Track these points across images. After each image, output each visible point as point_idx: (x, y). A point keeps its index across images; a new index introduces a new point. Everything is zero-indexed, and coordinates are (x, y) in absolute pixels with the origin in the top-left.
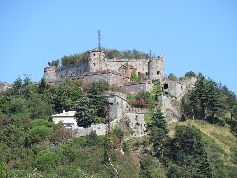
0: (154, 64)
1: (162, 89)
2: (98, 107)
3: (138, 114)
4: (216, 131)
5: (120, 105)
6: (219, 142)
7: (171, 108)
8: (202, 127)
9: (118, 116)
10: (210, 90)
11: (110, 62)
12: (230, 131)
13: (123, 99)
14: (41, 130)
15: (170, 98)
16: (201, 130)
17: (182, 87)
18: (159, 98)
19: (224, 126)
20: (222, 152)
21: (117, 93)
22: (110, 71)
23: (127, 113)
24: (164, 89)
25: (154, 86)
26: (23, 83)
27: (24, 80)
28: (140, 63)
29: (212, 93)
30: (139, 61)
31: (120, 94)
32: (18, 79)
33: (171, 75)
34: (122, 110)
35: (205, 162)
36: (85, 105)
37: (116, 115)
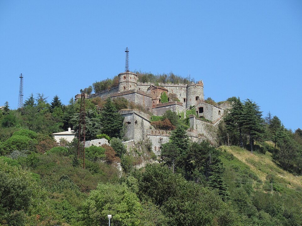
0: (192, 89)
1: (197, 113)
2: (113, 127)
3: (162, 137)
4: (254, 158)
5: (140, 125)
6: (255, 169)
7: (205, 133)
8: (237, 153)
9: (135, 136)
10: (248, 112)
11: (143, 86)
12: (271, 160)
13: (145, 119)
14: (19, 140)
15: (204, 122)
16: (235, 155)
17: (219, 111)
18: (190, 121)
19: (264, 154)
20: (255, 178)
21: (136, 111)
22: (136, 91)
23: (150, 135)
24: (199, 113)
25: (188, 110)
26: (36, 102)
27: (37, 100)
28: (177, 88)
29: (250, 115)
30: (176, 85)
31: (141, 112)
32: (29, 98)
33: (209, 99)
34: (143, 131)
35: (218, 178)
36: (86, 117)
37: (133, 135)
